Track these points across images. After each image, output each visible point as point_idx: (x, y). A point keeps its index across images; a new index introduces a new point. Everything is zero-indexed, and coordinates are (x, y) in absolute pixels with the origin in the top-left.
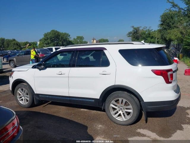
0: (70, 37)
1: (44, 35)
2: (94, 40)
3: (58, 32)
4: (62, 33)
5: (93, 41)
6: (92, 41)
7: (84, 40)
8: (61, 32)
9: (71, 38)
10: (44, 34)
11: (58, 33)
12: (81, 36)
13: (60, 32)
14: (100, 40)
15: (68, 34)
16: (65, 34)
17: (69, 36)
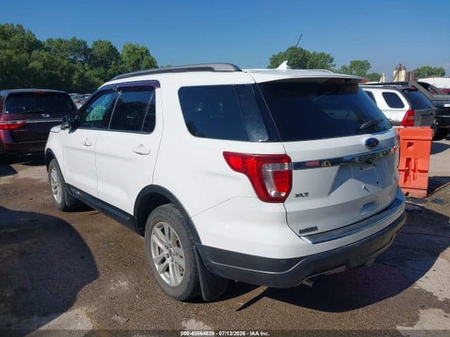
0: (333, 63)
1: (271, 59)
2: (400, 69)
3: (305, 51)
4: (314, 53)
5: (398, 72)
6: (395, 72)
7: (369, 72)
8: (311, 52)
9: (335, 66)
10: (272, 57)
11: (304, 54)
12: (362, 60)
13: (309, 52)
14: (418, 70)
15: (328, 56)
16: (322, 55)
17: (332, 60)
